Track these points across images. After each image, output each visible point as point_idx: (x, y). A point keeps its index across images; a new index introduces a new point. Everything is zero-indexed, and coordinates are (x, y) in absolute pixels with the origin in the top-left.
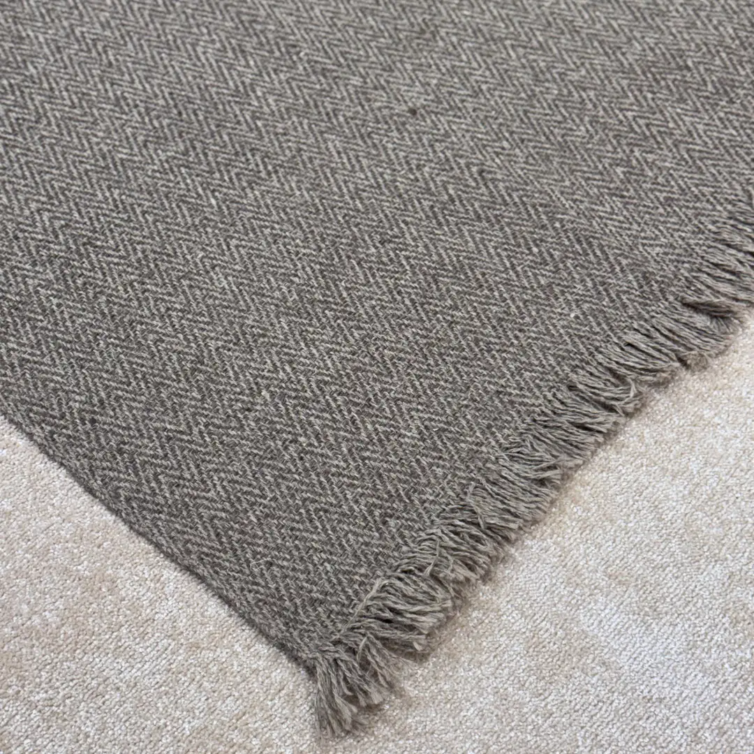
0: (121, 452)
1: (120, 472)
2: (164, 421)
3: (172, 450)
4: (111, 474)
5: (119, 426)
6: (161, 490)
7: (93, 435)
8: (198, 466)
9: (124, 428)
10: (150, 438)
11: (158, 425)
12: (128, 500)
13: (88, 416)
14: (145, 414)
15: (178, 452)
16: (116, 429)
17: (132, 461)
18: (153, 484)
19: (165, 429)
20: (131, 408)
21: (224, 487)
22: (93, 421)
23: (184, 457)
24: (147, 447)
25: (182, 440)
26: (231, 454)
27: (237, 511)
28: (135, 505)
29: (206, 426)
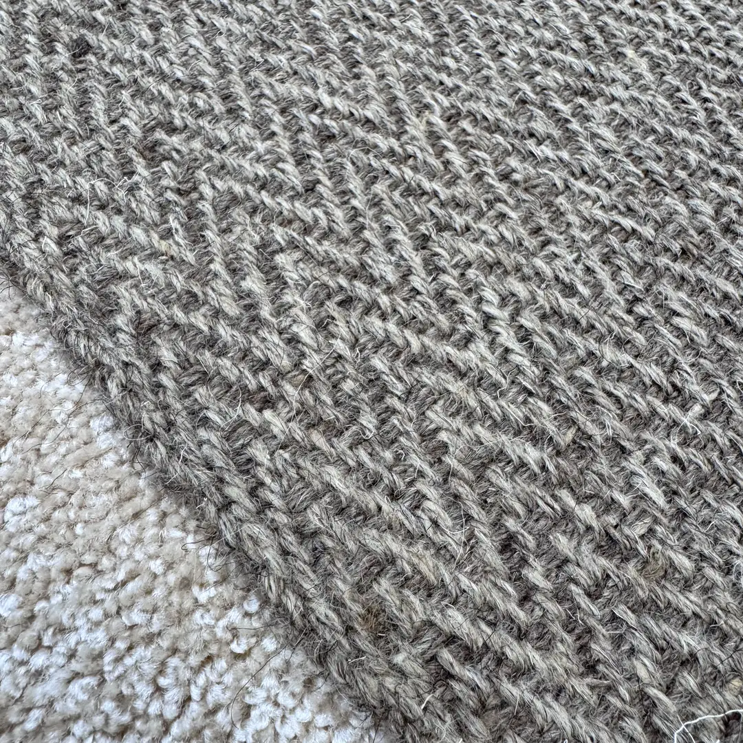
0: (152, 152)
1: (134, 219)
2: (313, 82)
3: (336, 174)
4: (102, 222)
5: (163, 77)
6: (282, 310)
7: (68, 88)
8: (423, 242)
9: (177, 84)
10: (262, 124)
11: (293, 89)
12: (144, 329)
13: (67, 33)
14: (254, 53)
15: (355, 184)
16: (150, 82)
17: (188, 189)
18: (254, 283)
19: (315, 106)
20: (210, 31)
21: (525, 336)
22: (81, 49)
23: (376, 203)
24: (245, 150)
25: (368, 148)
26: (543, 219)
27: (583, 444)
28: (167, 355)
29: (452, 118)
